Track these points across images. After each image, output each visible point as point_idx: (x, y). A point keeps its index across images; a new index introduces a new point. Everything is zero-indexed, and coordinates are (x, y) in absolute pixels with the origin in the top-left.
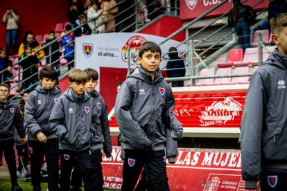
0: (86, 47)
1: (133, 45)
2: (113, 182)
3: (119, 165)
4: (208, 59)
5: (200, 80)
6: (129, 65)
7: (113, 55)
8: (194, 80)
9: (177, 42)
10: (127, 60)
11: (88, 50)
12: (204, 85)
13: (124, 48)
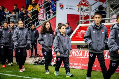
0: (61, 5)
1: (82, 4)
2: (73, 65)
3: (75, 58)
4: (116, 10)
5: (112, 20)
6: (80, 13)
7: (73, 9)
8: (109, 20)
9: (102, 3)
10: (79, 11)
11: (62, 7)
12: (114, 22)
13: (78, 5)
